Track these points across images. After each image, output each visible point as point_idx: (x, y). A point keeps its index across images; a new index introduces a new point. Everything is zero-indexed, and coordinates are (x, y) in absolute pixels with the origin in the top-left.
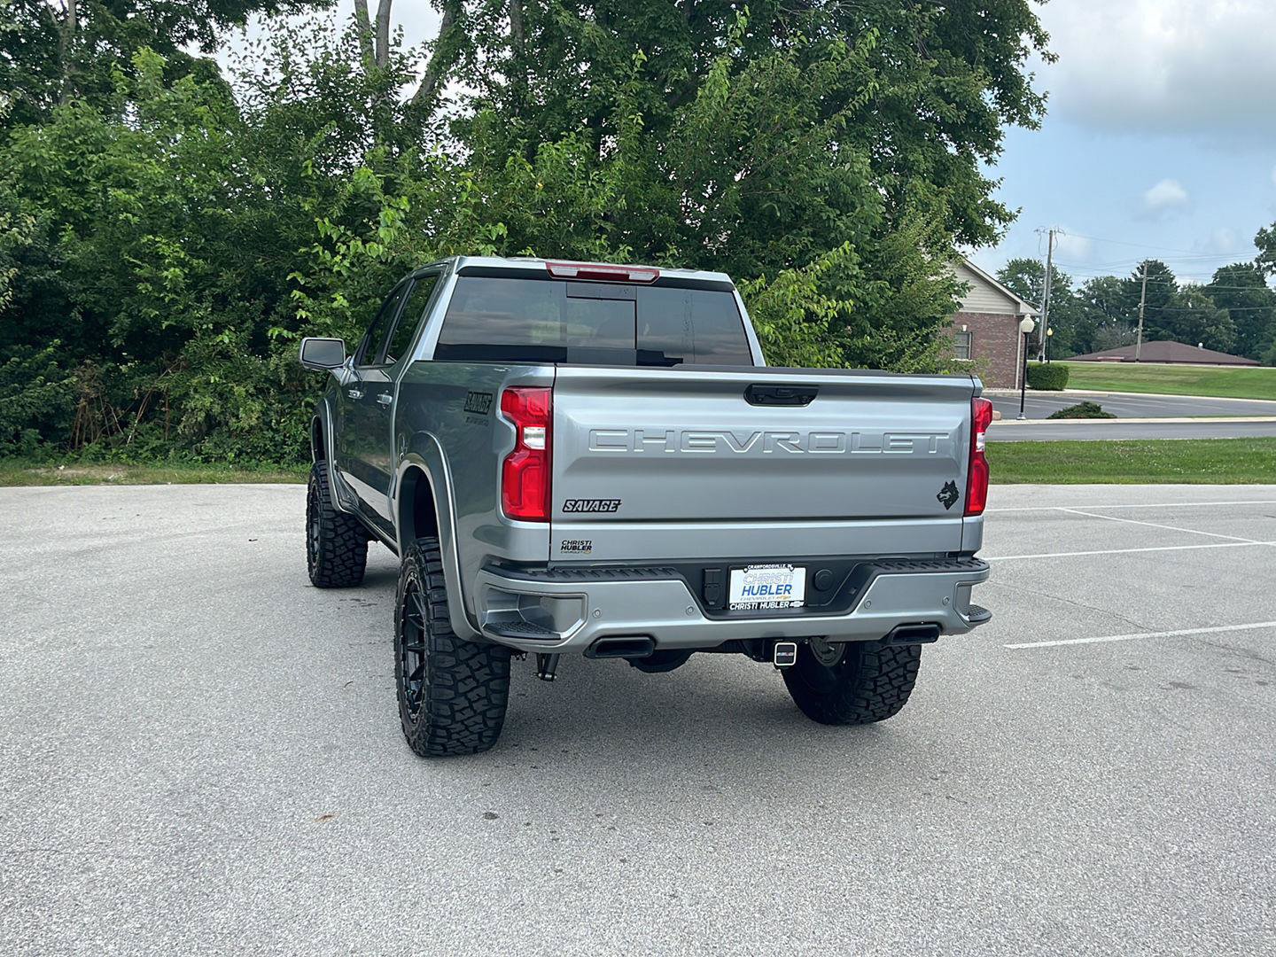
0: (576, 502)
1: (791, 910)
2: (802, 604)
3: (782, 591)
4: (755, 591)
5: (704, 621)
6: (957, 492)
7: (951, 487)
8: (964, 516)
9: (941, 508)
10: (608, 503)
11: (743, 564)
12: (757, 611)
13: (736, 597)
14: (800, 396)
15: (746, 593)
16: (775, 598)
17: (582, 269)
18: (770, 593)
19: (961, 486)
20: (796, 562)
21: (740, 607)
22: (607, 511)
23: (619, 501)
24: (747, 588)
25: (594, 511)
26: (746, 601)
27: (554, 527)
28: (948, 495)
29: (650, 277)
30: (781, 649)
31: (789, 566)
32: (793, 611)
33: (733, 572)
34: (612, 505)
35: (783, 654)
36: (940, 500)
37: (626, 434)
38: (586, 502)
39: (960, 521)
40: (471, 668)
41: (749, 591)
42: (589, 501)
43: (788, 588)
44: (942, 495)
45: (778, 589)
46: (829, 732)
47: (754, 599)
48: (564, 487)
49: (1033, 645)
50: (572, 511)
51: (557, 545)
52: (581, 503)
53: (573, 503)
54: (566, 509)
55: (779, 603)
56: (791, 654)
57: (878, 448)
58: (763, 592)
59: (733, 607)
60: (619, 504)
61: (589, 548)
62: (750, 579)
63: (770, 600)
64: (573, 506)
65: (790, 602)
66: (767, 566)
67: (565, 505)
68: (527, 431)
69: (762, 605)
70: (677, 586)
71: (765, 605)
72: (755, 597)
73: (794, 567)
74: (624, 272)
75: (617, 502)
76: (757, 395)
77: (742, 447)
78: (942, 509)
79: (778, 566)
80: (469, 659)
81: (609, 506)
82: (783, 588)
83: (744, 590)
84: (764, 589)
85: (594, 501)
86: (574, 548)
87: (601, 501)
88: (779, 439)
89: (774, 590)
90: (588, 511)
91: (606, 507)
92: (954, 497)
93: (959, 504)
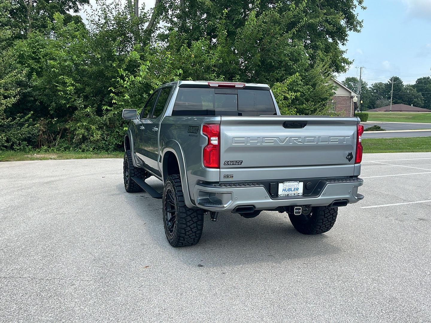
0: (228, 162)
1: (305, 294)
2: (302, 194)
3: (296, 190)
4: (287, 190)
5: (271, 200)
7: (350, 154)
8: (355, 164)
9: (347, 161)
10: (239, 162)
11: (283, 181)
12: (287, 197)
13: (280, 192)
14: (300, 125)
16: (293, 192)
17: (220, 84)
18: (291, 191)
19: (354, 154)
20: (300, 180)
21: (282, 196)
22: (238, 164)
23: (242, 161)
24: (284, 189)
25: (234, 164)
26: (284, 194)
27: (221, 170)
28: (350, 157)
29: (242, 86)
30: (296, 209)
31: (298, 181)
32: (300, 197)
33: (279, 184)
34: (240, 163)
35: (297, 211)
36: (347, 159)
37: (244, 139)
38: (231, 162)
39: (353, 165)
40: (191, 217)
41: (285, 190)
42: (232, 161)
43: (297, 189)
44: (348, 157)
45: (294, 189)
46: (307, 237)
47: (286, 193)
48: (224, 157)
49: (370, 207)
50: (227, 165)
51: (222, 176)
52: (230, 162)
53: (227, 162)
54: (225, 164)
55: (295, 194)
56: (300, 211)
57: (327, 142)
59: (280, 195)
60: (242, 162)
61: (233, 177)
62: (285, 186)
63: (292, 193)
64: (227, 163)
65: (298, 194)
66: (291, 182)
67: (225, 163)
68: (212, 138)
69: (289, 195)
70: (262, 189)
71: (290, 195)
72: (287, 192)
73: (299, 182)
74: (234, 85)
75: (241, 162)
76: (287, 125)
77: (283, 142)
79: (294, 181)
80: (191, 214)
81: (239, 163)
82: (296, 189)
83: (283, 190)
84: (290, 190)
85: (234, 161)
86: (228, 177)
87: (236, 161)
88: (295, 139)
89: (293, 190)
90: (232, 165)
91: (238, 163)
92: (352, 157)
93: (353, 160)
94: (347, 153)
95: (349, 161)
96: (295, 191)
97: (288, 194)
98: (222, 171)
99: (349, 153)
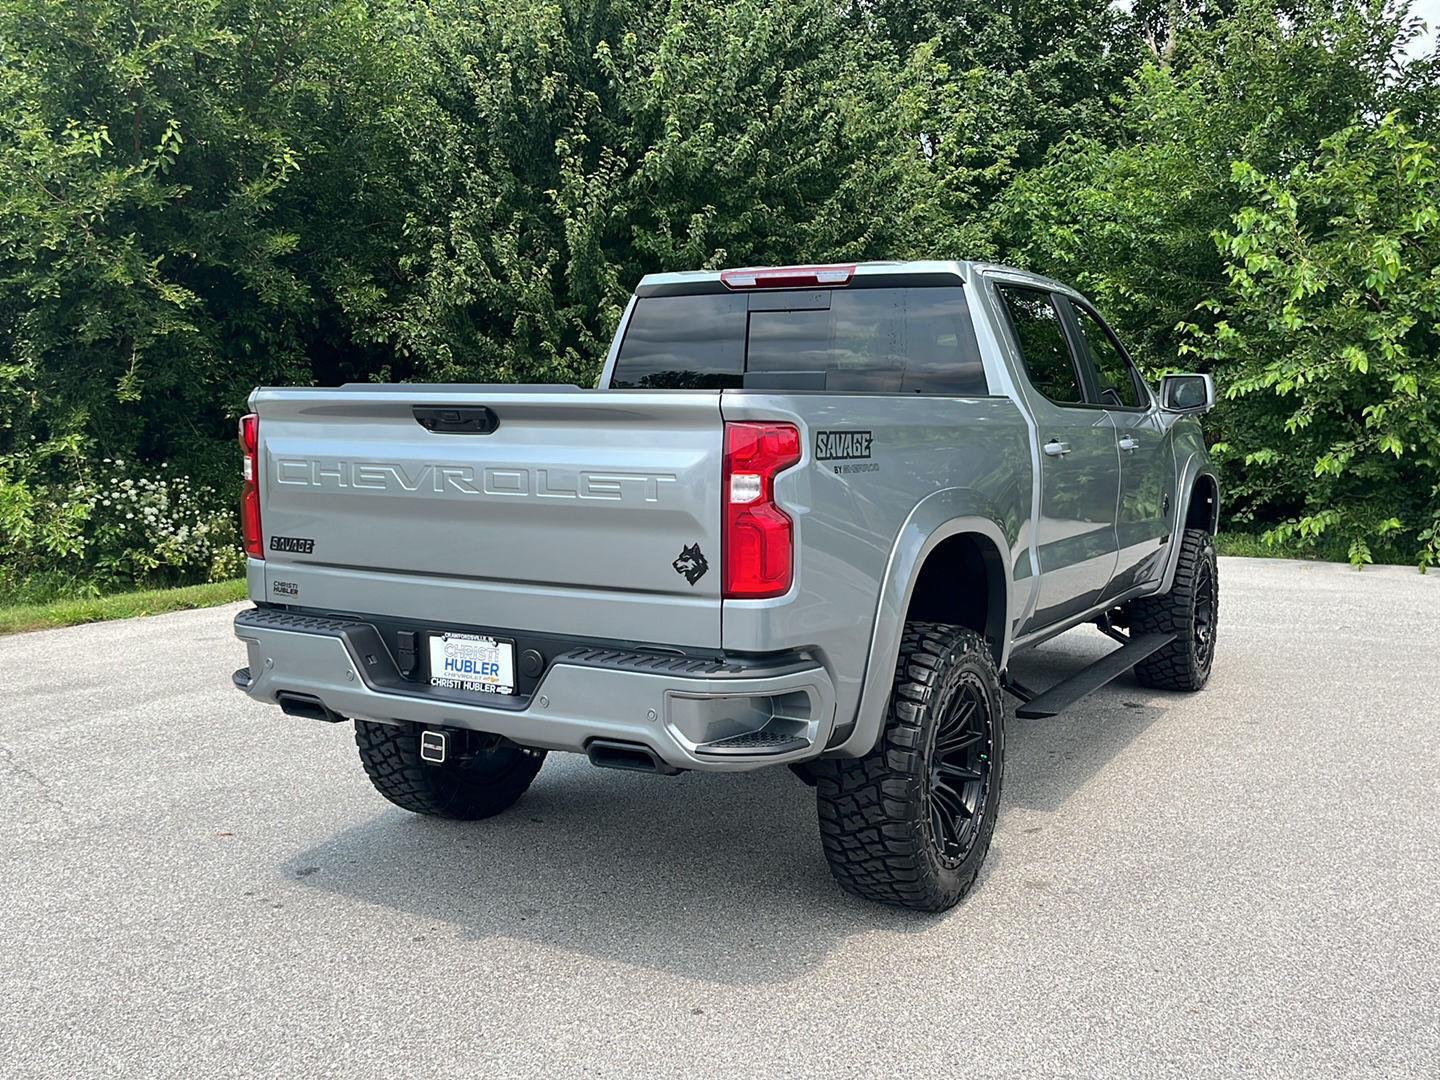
95: (692, 584)
96: (486, 676)
97: (462, 683)
98: (270, 570)
99: (685, 547)
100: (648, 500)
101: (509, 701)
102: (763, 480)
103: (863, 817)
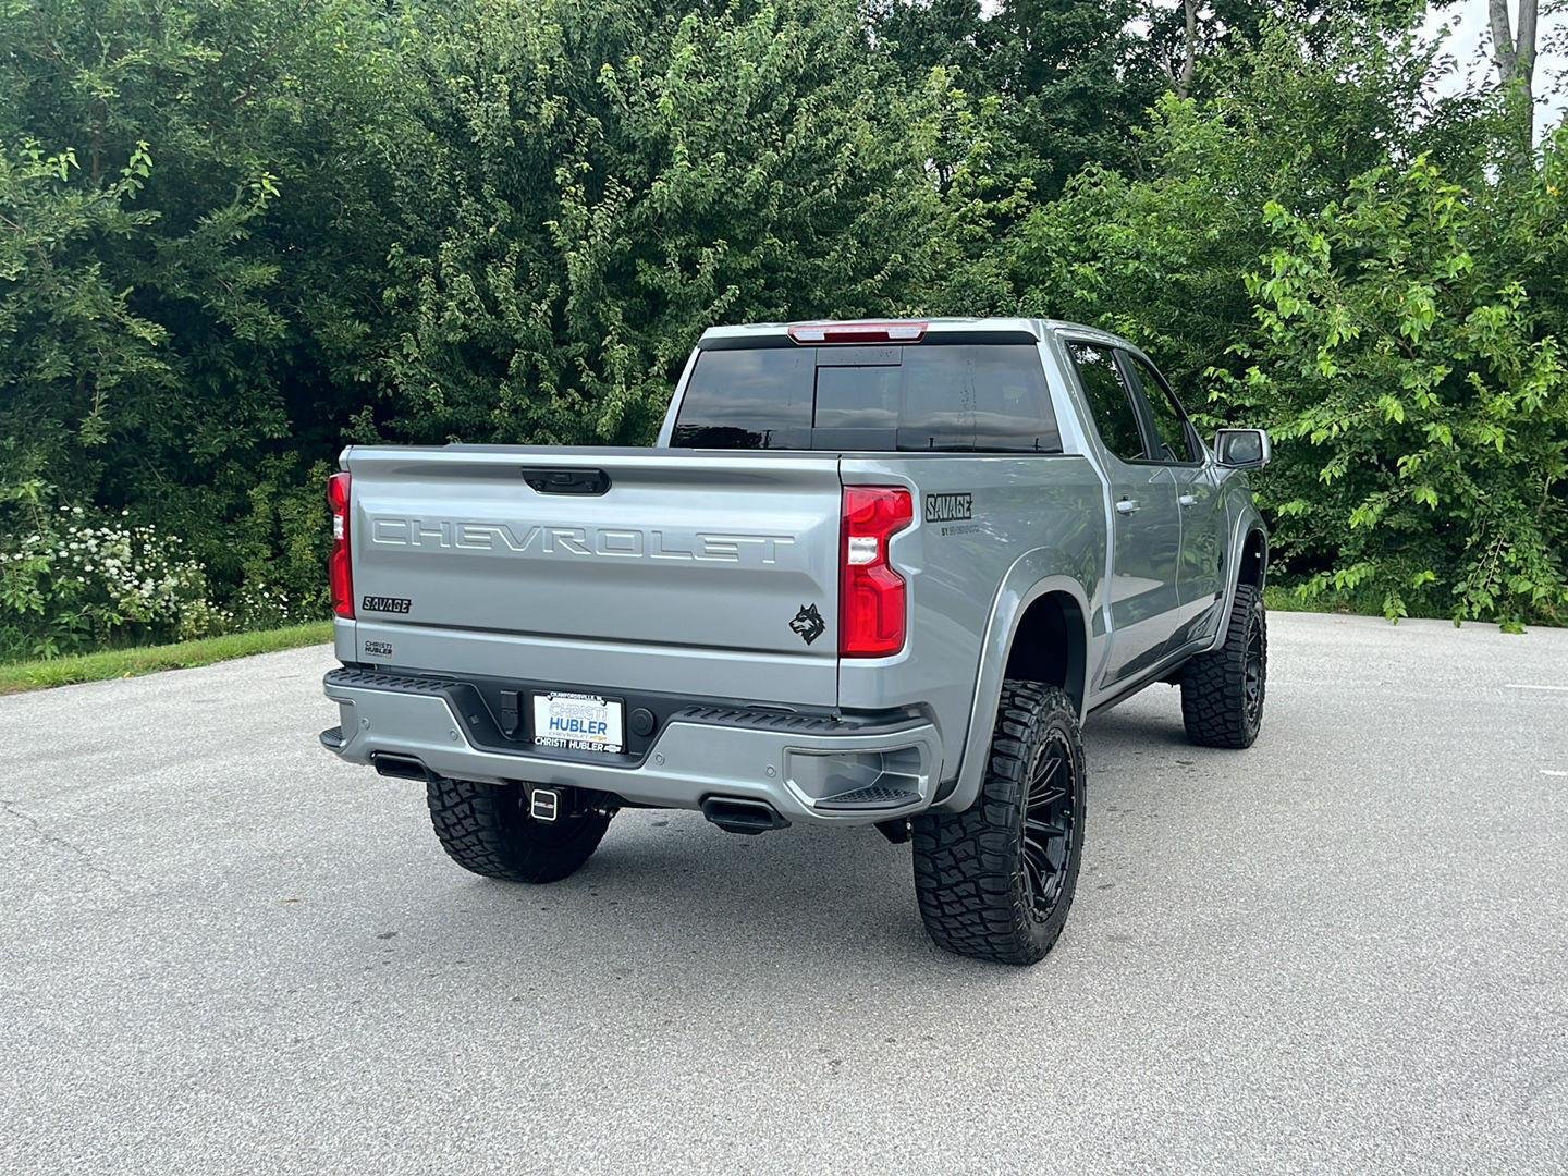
0: (373, 599)
2: (619, 749)
3: (596, 730)
4: (564, 726)
5: (469, 750)
6: (822, 622)
7: (810, 613)
8: (840, 655)
9: (798, 642)
10: (401, 602)
11: (546, 689)
12: (565, 751)
13: (542, 728)
15: (554, 726)
16: (588, 737)
18: (581, 731)
19: (829, 612)
20: (608, 695)
21: (546, 742)
22: (401, 612)
23: (411, 601)
24: (555, 720)
25: (389, 610)
26: (555, 736)
27: (360, 625)
28: (807, 624)
29: (915, 332)
30: (539, 798)
31: (599, 698)
32: (608, 759)
33: (536, 698)
34: (404, 605)
35: (542, 804)
36: (795, 629)
37: (404, 525)
39: (833, 663)
41: (557, 724)
42: (383, 599)
43: (603, 727)
44: (797, 624)
45: (590, 727)
47: (565, 735)
48: (366, 581)
50: (370, 609)
51: (362, 647)
52: (377, 600)
53: (371, 600)
54: (365, 606)
55: (591, 743)
56: (550, 806)
57: (685, 553)
58: (574, 728)
59: (539, 741)
60: (411, 604)
61: (390, 652)
62: (556, 710)
63: (582, 738)
64: (373, 604)
65: (605, 745)
66: (572, 695)
67: (364, 602)
69: (571, 744)
70: (440, 705)
71: (575, 745)
72: (565, 732)
73: (606, 700)
74: (883, 330)
75: (408, 603)
77: (520, 544)
78: (802, 645)
79: (585, 696)
81: (401, 606)
82: (597, 725)
83: (552, 723)
84: (574, 725)
85: (389, 599)
86: (377, 650)
87: (395, 600)
88: (561, 536)
89: (585, 727)
90: (384, 610)
91: (399, 607)
92: (819, 628)
93: (829, 638)
94: (793, 604)
95: (809, 644)
96: (593, 735)
97: (568, 742)
98: (361, 629)
99: (802, 608)
100: (765, 561)
101: (617, 759)
102: (878, 542)
103: (960, 871)
